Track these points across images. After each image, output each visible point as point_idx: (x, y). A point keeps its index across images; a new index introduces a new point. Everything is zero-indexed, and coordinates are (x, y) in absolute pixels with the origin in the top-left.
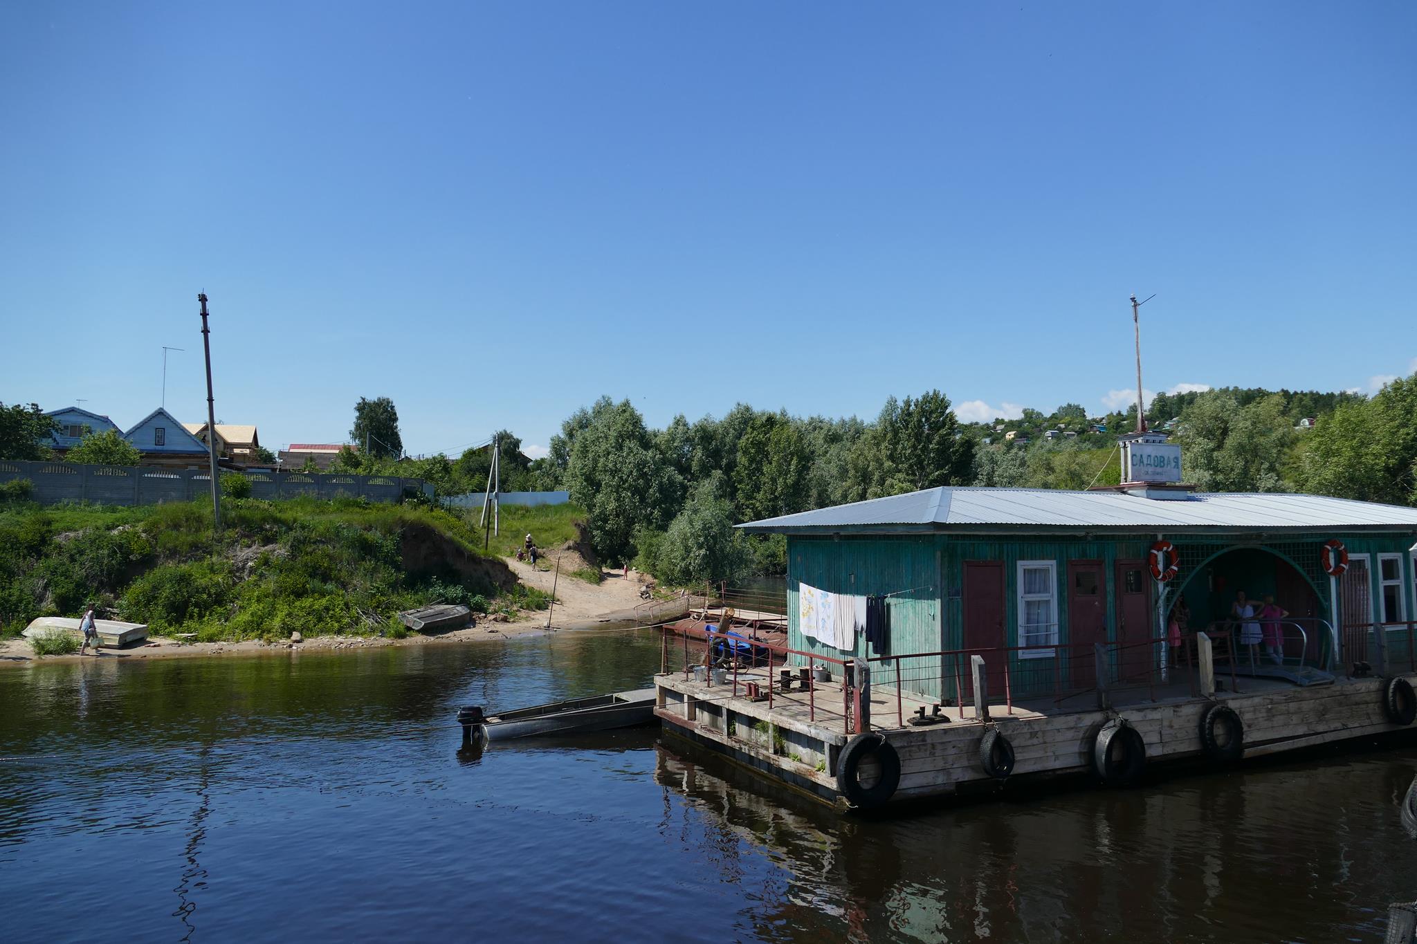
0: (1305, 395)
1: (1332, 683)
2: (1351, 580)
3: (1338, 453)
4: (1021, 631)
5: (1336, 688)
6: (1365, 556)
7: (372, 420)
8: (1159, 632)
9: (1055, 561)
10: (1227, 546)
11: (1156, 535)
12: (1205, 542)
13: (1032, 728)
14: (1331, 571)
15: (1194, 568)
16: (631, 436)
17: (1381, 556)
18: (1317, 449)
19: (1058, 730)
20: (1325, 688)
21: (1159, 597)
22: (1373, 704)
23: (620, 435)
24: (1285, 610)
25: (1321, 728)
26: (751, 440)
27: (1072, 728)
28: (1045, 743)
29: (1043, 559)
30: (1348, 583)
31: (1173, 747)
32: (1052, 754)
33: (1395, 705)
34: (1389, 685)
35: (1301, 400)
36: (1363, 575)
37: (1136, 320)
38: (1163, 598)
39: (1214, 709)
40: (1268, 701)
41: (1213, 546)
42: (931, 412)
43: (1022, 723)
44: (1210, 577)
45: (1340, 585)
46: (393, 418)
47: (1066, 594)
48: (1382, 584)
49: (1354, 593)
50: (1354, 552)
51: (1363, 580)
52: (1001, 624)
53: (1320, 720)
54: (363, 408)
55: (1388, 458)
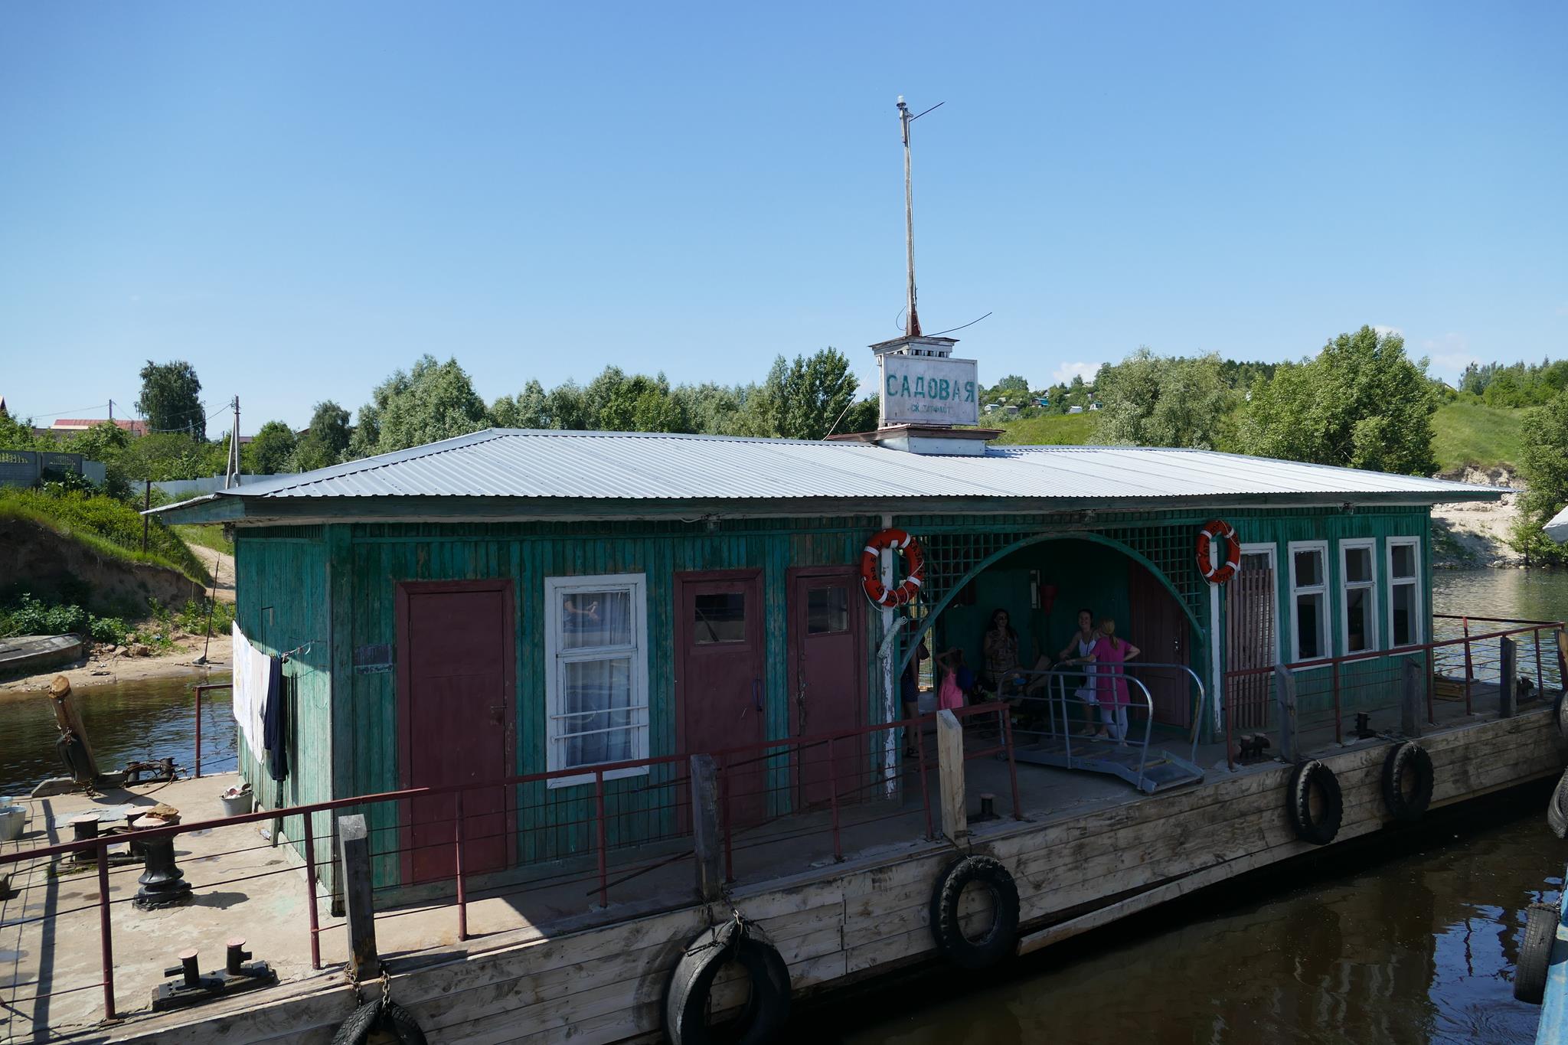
0: (1251, 366)
1: (1200, 782)
2: (1244, 589)
3: (1277, 418)
4: (555, 730)
5: (1206, 792)
6: (1269, 547)
7: (162, 388)
8: (883, 705)
9: (643, 576)
10: (1026, 535)
11: (880, 518)
12: (980, 528)
13: (502, 973)
14: (1211, 574)
15: (956, 579)
16: (455, 403)
17: (1295, 547)
18: (1254, 415)
19: (579, 967)
20: (1185, 794)
21: (882, 637)
22: (1270, 812)
23: (442, 403)
24: (1134, 645)
25: (1175, 869)
26: (614, 408)
27: (617, 956)
28: (540, 1000)
29: (615, 572)
30: (1239, 594)
31: (871, 956)
32: (561, 1023)
33: (1306, 812)
34: (1298, 777)
35: (1247, 371)
36: (1264, 579)
37: (906, 142)
38: (889, 638)
39: (960, 867)
40: (1077, 833)
41: (997, 536)
42: (826, 375)
43: (473, 967)
44: (1034, 586)
45: (1226, 598)
46: (195, 385)
47: (670, 643)
48: (1295, 592)
49: (1248, 611)
50: (1251, 541)
51: (1263, 588)
52: (501, 719)
53: (1176, 854)
54: (151, 374)
55: (1329, 423)
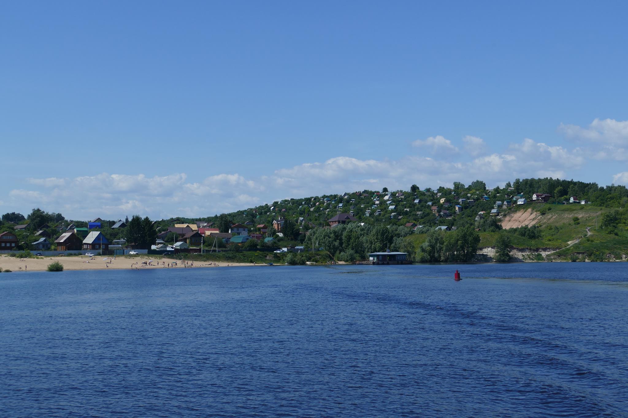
23: (324, 236)
